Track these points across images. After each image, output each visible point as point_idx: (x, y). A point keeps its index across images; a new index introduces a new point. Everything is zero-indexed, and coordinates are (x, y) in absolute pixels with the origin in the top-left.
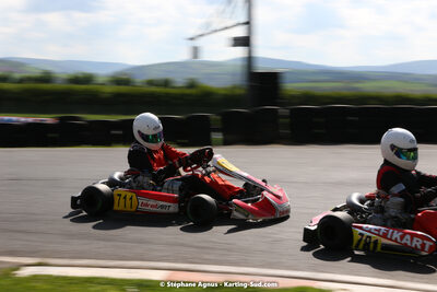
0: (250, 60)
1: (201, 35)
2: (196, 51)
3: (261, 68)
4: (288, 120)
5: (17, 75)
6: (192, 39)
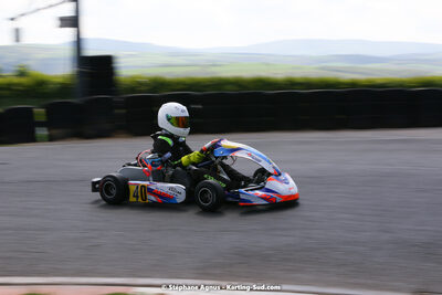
0: (79, 43)
1: (23, 15)
2: (17, 33)
6: (12, 19)
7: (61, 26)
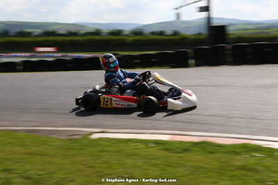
0: (209, 19)
1: (182, 6)
2: (178, 15)
3: (215, 23)
4: (231, 52)
5: (82, 32)
6: (176, 9)
7: (200, 11)
